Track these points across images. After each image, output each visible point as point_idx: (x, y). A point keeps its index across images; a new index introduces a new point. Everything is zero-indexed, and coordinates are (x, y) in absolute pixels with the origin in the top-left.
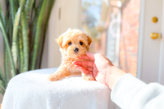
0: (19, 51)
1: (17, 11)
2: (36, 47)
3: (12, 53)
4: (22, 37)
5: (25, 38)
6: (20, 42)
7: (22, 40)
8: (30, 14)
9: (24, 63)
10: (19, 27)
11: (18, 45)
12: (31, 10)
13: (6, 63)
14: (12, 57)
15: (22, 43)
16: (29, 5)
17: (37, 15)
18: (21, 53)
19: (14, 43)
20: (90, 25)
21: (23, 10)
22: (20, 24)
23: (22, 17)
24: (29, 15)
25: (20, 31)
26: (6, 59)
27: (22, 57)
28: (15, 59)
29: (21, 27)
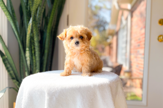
0: (32, 55)
1: (29, 20)
2: (46, 51)
3: (26, 58)
4: (34, 43)
5: (37, 44)
6: (33, 48)
7: (34, 46)
8: (41, 22)
9: (36, 66)
10: (31, 35)
11: (31, 50)
12: (41, 19)
13: (21, 67)
14: (26, 61)
15: (34, 49)
16: (39, 15)
17: (47, 23)
18: (34, 58)
19: (27, 49)
21: (34, 20)
22: (32, 32)
23: (34, 25)
24: (40, 24)
25: (32, 38)
26: (21, 63)
27: (34, 61)
28: (28, 63)
29: (33, 34)
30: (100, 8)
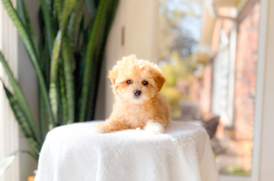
0: (60, 96)
1: (55, 35)
2: (85, 90)
3: (49, 100)
4: (63, 75)
5: (69, 77)
6: (62, 83)
7: (64, 80)
8: (76, 39)
9: (67, 114)
10: (60, 61)
11: (59, 88)
12: (77, 33)
13: (42, 115)
14: (50, 106)
15: (65, 85)
16: (74, 26)
17: (86, 41)
18: (64, 100)
19: (53, 85)
20: (185, 51)
21: (65, 35)
22: (61, 55)
23: (64, 44)
24: (74, 42)
25: (60, 67)
26: (42, 109)
27: (64, 106)
28: (55, 108)
29: (63, 60)
30: (183, 15)
